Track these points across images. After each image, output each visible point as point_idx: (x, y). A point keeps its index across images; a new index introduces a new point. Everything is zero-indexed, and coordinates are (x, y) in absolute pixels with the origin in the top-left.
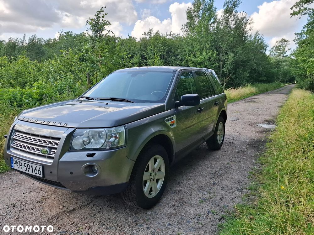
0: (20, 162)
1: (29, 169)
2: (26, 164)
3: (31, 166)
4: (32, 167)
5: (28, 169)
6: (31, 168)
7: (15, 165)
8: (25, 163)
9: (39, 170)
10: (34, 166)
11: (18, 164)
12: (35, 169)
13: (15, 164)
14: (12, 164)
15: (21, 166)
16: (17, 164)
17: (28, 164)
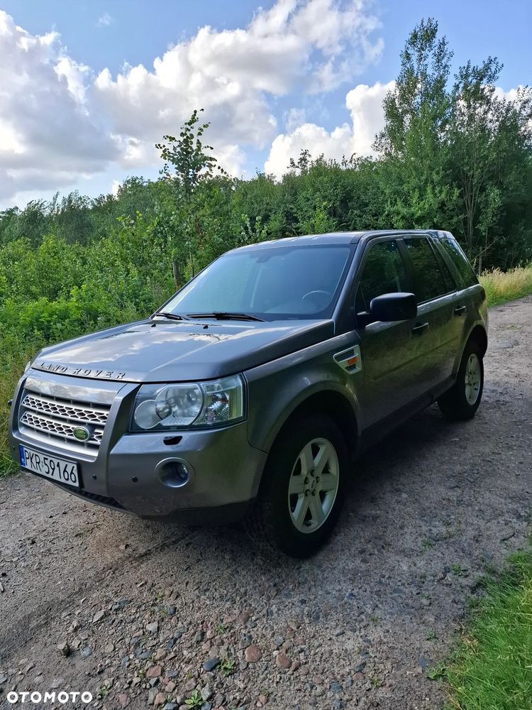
0: (36, 455)
1: (53, 469)
2: (47, 459)
3: (56, 464)
4: (58, 465)
5: (51, 471)
6: (57, 468)
7: (29, 461)
8: (45, 458)
9: (72, 473)
10: (62, 464)
11: (34, 460)
12: (65, 471)
13: (28, 458)
14: (23, 460)
15: (39, 463)
16: (31, 459)
17: (51, 461)
